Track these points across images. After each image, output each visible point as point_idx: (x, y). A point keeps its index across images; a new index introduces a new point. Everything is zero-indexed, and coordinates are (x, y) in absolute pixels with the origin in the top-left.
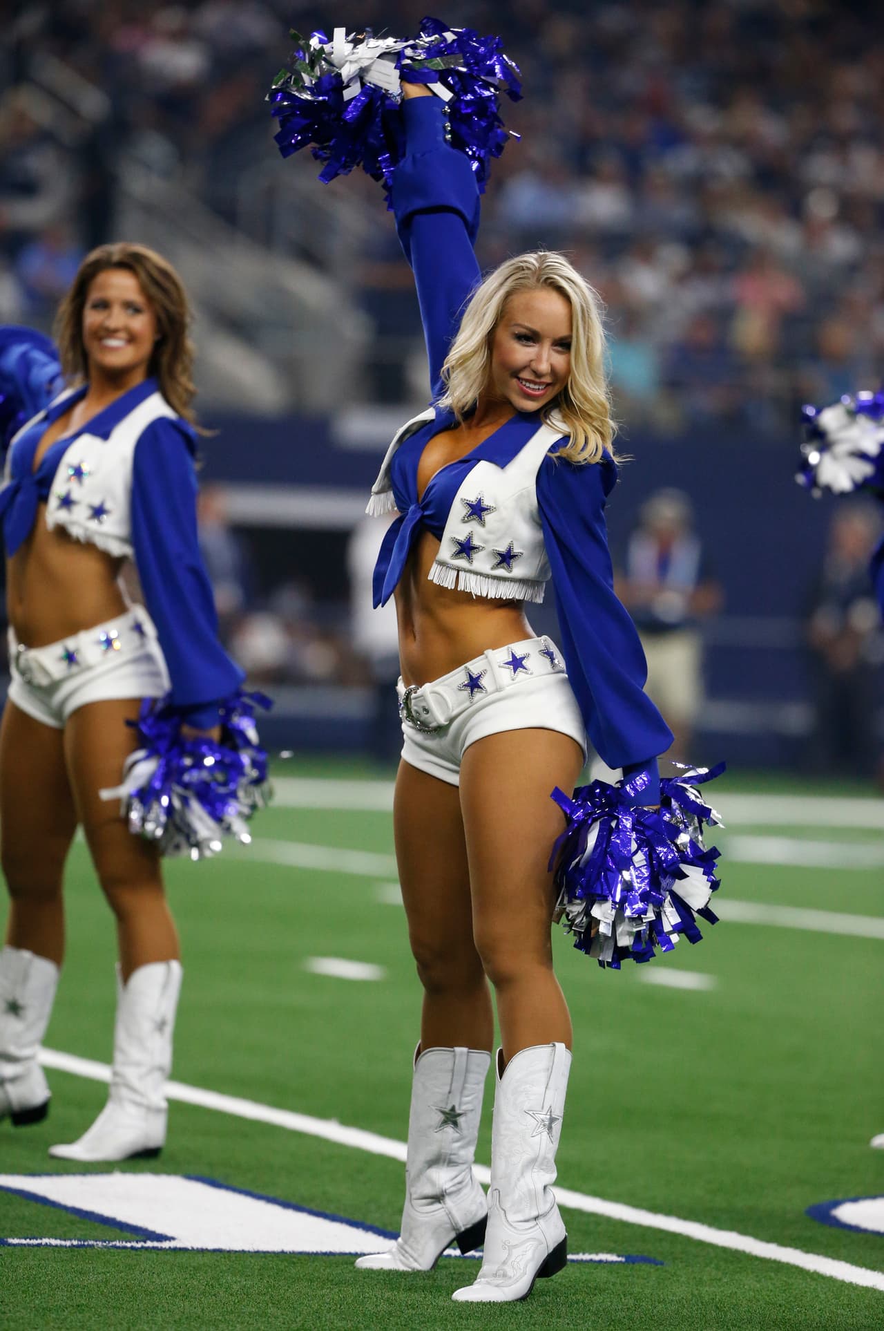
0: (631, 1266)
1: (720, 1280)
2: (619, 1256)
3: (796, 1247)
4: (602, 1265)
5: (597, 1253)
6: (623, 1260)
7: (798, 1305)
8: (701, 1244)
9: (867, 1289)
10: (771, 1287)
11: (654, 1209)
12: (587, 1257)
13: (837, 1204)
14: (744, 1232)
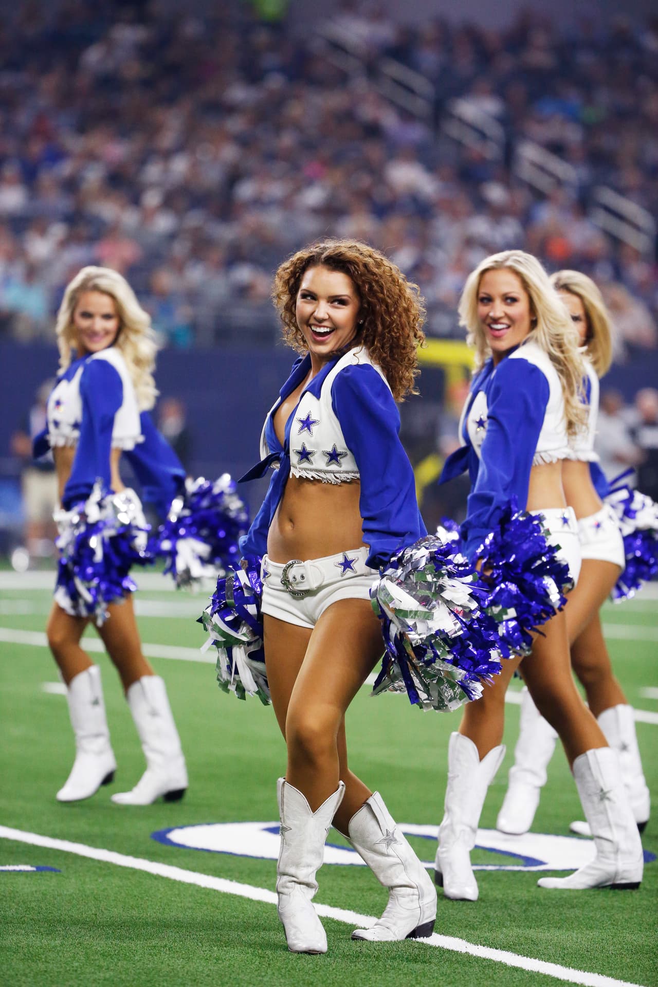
0: (40, 873)
1: (97, 880)
2: (32, 866)
3: (144, 858)
4: (21, 872)
5: (18, 865)
6: (34, 869)
7: (147, 896)
8: (84, 859)
9: (190, 885)
10: (130, 885)
11: (54, 836)
12: (11, 868)
13: (170, 830)
14: (111, 849)
